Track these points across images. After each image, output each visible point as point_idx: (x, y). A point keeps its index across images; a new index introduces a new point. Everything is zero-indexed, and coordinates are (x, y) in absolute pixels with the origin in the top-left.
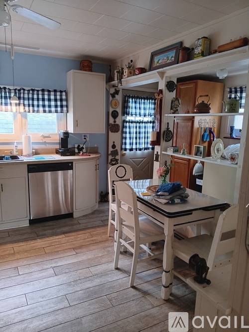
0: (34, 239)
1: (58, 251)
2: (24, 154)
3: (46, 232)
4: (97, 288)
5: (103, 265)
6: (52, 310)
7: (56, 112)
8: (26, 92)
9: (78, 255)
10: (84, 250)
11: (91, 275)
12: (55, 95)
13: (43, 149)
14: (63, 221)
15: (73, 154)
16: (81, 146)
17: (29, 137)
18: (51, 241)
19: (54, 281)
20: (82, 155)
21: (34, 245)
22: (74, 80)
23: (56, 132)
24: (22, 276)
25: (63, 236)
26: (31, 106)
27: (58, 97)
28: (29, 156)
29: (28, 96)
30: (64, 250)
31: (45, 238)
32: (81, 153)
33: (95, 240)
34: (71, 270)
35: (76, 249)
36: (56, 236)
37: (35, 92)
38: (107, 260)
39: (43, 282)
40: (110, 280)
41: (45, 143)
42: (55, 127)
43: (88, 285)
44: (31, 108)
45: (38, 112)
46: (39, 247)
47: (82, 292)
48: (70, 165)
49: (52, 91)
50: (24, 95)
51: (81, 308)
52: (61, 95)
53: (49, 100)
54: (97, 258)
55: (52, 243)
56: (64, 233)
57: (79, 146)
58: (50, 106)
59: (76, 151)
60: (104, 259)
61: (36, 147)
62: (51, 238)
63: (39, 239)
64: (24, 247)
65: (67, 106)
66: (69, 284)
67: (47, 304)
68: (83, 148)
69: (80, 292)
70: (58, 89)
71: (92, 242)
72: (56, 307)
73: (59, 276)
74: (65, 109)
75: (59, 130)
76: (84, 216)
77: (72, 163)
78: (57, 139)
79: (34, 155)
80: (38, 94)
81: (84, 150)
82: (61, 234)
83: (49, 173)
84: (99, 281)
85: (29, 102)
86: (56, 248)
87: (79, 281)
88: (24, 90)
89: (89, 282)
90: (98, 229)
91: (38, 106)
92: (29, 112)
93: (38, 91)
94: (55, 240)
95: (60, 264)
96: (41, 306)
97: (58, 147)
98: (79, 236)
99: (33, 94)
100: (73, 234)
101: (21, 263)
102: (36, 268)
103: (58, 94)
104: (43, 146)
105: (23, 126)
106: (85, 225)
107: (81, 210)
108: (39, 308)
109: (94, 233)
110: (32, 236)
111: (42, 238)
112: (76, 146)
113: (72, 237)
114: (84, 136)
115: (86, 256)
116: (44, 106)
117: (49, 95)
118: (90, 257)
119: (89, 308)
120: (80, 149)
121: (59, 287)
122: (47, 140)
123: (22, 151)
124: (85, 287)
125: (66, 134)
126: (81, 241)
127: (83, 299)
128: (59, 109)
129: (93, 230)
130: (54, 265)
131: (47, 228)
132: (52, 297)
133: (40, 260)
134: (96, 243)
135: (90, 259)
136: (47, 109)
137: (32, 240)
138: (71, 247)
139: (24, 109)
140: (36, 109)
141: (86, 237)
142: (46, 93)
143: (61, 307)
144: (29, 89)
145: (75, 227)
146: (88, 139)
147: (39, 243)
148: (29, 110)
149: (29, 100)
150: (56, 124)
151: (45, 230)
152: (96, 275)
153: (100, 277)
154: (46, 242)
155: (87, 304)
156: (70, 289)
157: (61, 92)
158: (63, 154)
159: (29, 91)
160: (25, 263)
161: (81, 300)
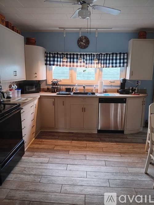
0: (98, 142)
1: (110, 152)
2: (99, 92)
3: (105, 139)
4: (129, 181)
5: (137, 168)
6: (99, 185)
7: (120, 66)
8: (103, 55)
9: (122, 157)
10: (127, 155)
11: (127, 172)
12: (120, 56)
13: (109, 89)
14: (117, 134)
15: (128, 93)
16: (134, 88)
17: (102, 82)
18: (107, 145)
19: (104, 169)
20: (134, 94)
21: (97, 145)
22: (133, 45)
23: (119, 79)
24: (87, 161)
25: (115, 143)
26: (105, 63)
27: (122, 57)
28: (101, 93)
29: (104, 58)
30: (114, 153)
31: (104, 142)
32: (134, 93)
33: (135, 151)
34: (115, 166)
35: (122, 154)
36: (111, 142)
37: (108, 55)
38: (140, 166)
39: (98, 167)
40: (139, 179)
41: (111, 86)
42: (119, 76)
43: (124, 178)
44: (105, 65)
45: (109, 67)
46: (100, 147)
47: (119, 181)
48: (124, 100)
49: (118, 54)
50: (101, 58)
51: (116, 191)
52: (124, 56)
53: (116, 59)
54: (134, 162)
55: (108, 146)
56: (116, 142)
57: (133, 88)
58: (116, 63)
59: (131, 91)
60: (138, 165)
61: (106, 88)
62: (108, 143)
63: (101, 142)
64: (92, 145)
65: (127, 63)
66: (112, 173)
67: (97, 181)
68: (135, 90)
69: (118, 180)
70: (122, 52)
71: (133, 152)
72: (101, 185)
73: (108, 167)
74: (125, 64)
75: (120, 78)
76: (131, 134)
77: (126, 99)
78: (119, 83)
79: (104, 93)
80: (110, 57)
81: (136, 91)
82: (114, 142)
83: (113, 104)
84: (132, 177)
85: (104, 62)
86: (109, 150)
87: (119, 174)
88: (102, 54)
89: (125, 176)
90: (139, 144)
91: (109, 63)
92: (104, 67)
93: (110, 54)
94: (110, 145)
95: (110, 160)
96: (94, 181)
97: (119, 88)
98: (125, 146)
99: (107, 57)
100: (122, 144)
101: (89, 153)
102: (95, 158)
103: (122, 55)
104: (110, 88)
105: (100, 76)
106: (130, 140)
107: (129, 130)
108: (92, 182)
109: (136, 146)
110: (98, 139)
111: (103, 142)
112: (131, 88)
113: (120, 145)
114: (137, 82)
115: (127, 159)
116: (112, 63)
117: (116, 56)
118: (129, 161)
119: (121, 192)
120: (133, 90)
121: (106, 173)
122: (113, 84)
123: (98, 90)
124: (122, 178)
125: (125, 80)
126: (126, 149)
127: (119, 185)
128: (122, 65)
129: (135, 144)
130: (106, 159)
131: (107, 136)
132: (100, 178)
133: (98, 154)
134: (135, 153)
135: (129, 162)
136: (114, 65)
137: (97, 142)
138: (118, 151)
139: (101, 65)
140: (108, 65)
141: (130, 148)
142: (115, 55)
143: (105, 186)
144: (105, 53)
145: (124, 139)
146: (139, 84)
147: (100, 144)
148: (104, 66)
149: (104, 60)
150: (119, 74)
151: (105, 138)
152: (131, 173)
153: (134, 175)
154: (104, 145)
155: (120, 189)
156: (112, 177)
157: (124, 54)
158: (121, 93)
159: (104, 55)
160: (91, 154)
161: (117, 185)
